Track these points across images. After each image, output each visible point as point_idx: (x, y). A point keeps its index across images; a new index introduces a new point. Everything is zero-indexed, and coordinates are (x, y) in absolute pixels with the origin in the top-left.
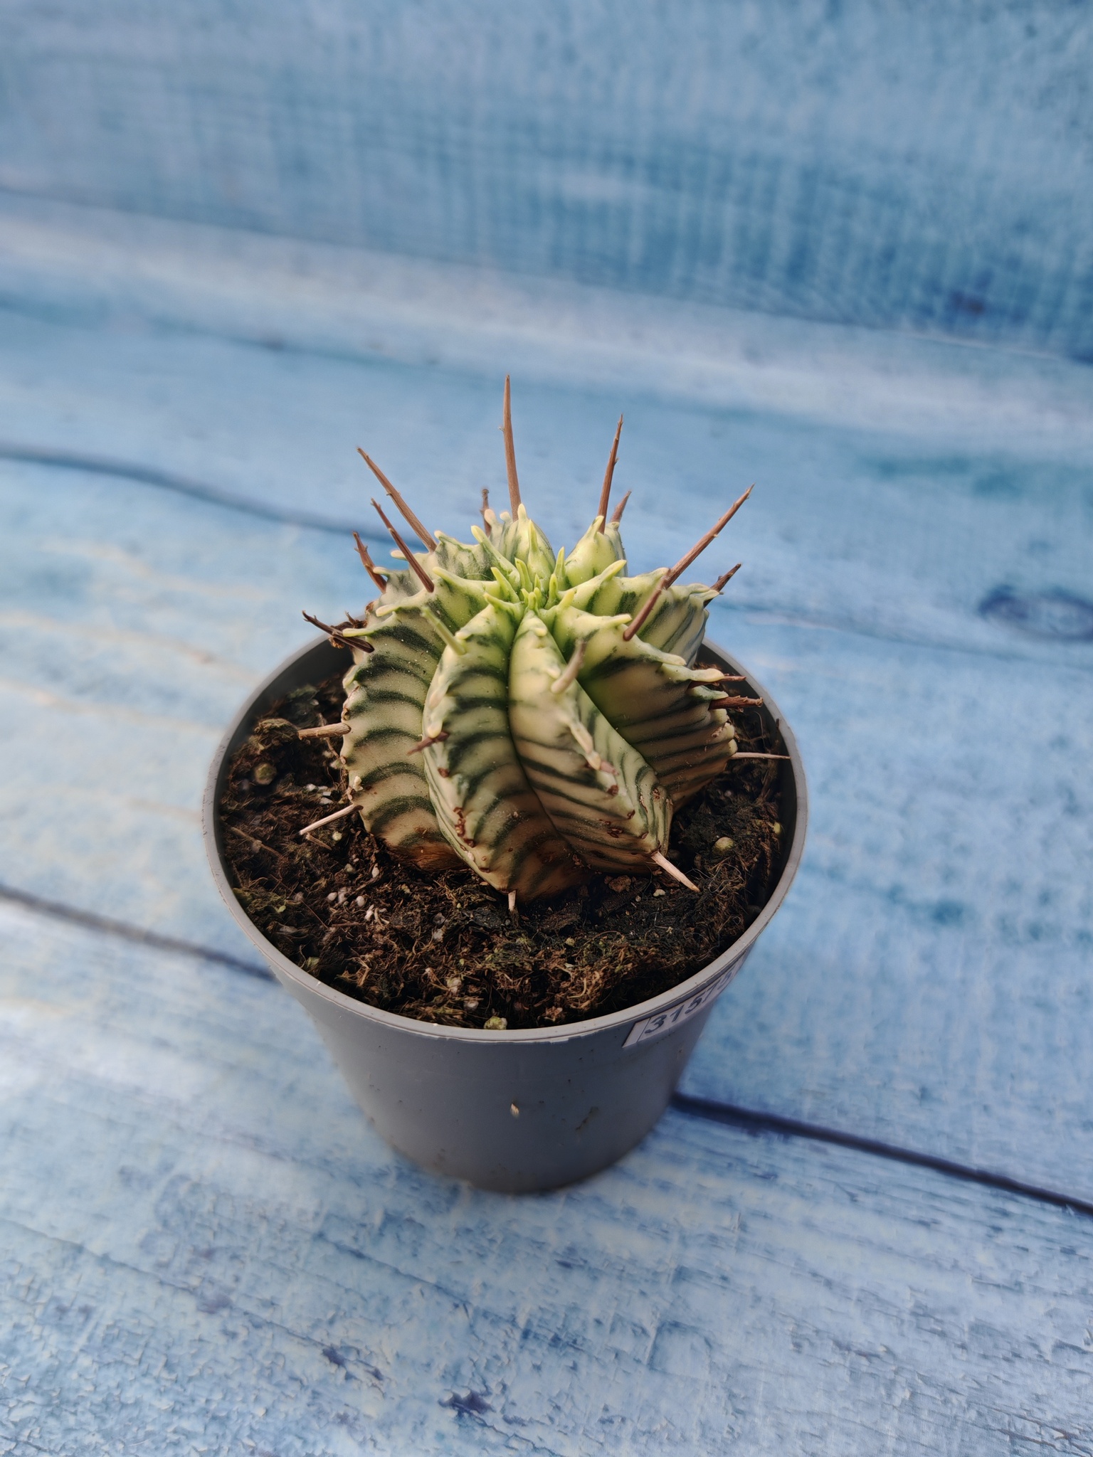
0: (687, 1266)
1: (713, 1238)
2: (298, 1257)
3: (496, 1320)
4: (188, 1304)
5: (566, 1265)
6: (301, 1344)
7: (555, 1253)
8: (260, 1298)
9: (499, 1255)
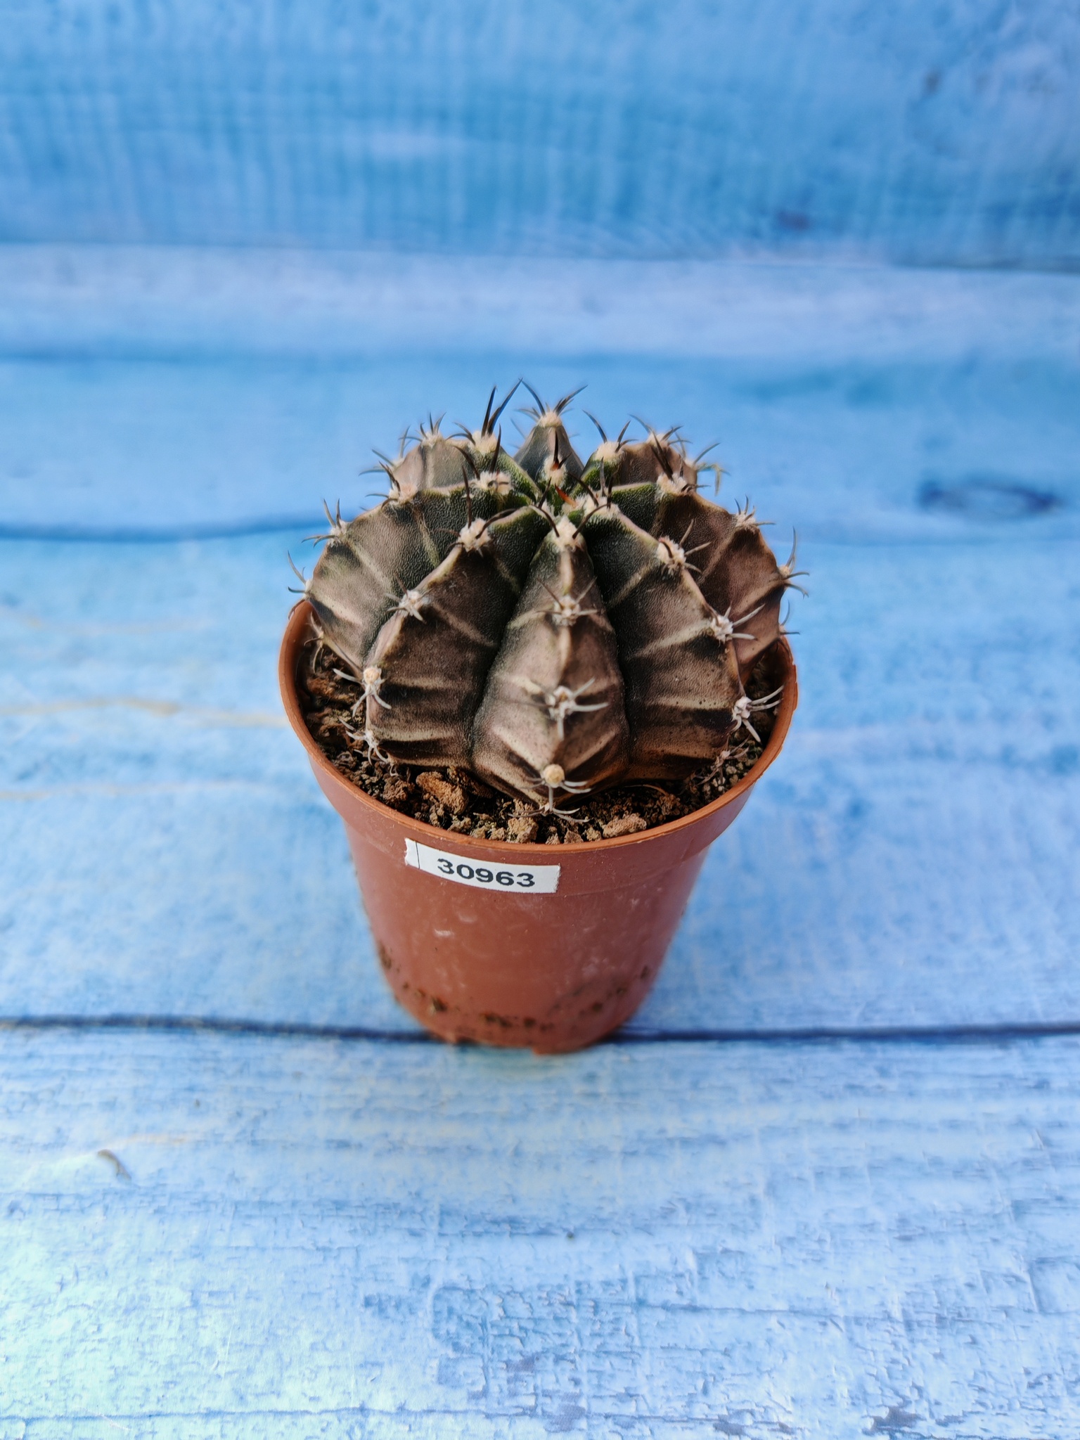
0: (1020, 1199)
1: (1028, 1163)
3: (872, 1324)
4: (532, 1428)
6: (686, 1428)
7: (889, 1230)
8: (615, 1394)
9: (835, 1253)
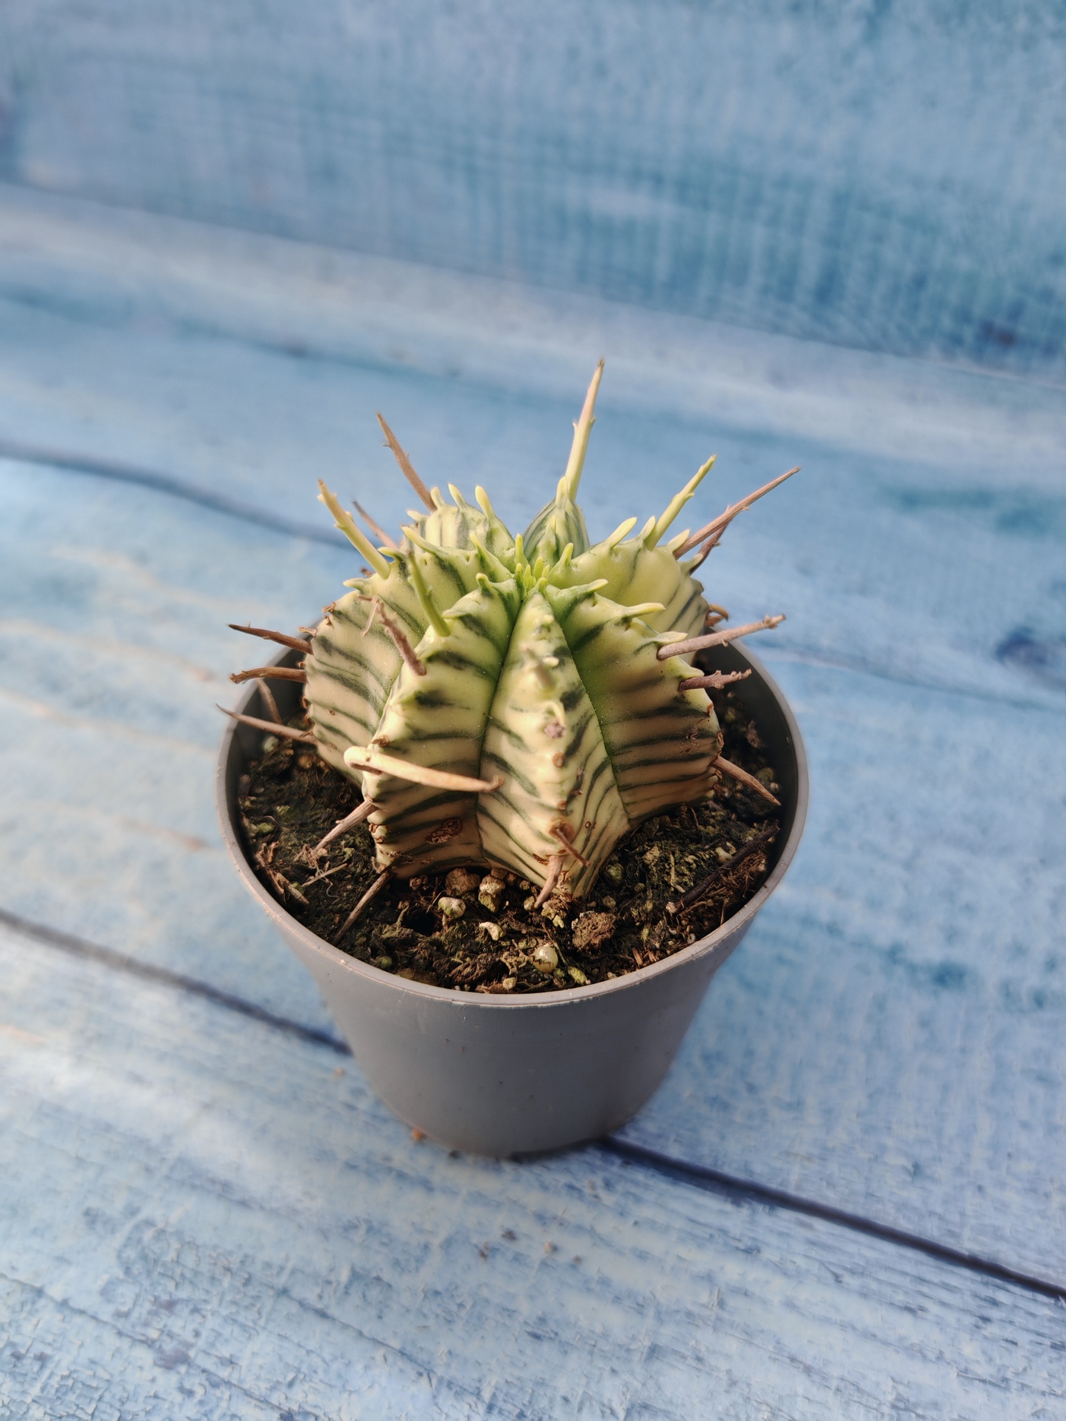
0: (661, 1345)
1: (689, 1314)
2: (259, 1313)
3: (460, 1392)
4: (145, 1356)
5: (537, 1337)
6: (258, 1407)
7: (526, 1323)
8: (220, 1355)
9: (467, 1321)
